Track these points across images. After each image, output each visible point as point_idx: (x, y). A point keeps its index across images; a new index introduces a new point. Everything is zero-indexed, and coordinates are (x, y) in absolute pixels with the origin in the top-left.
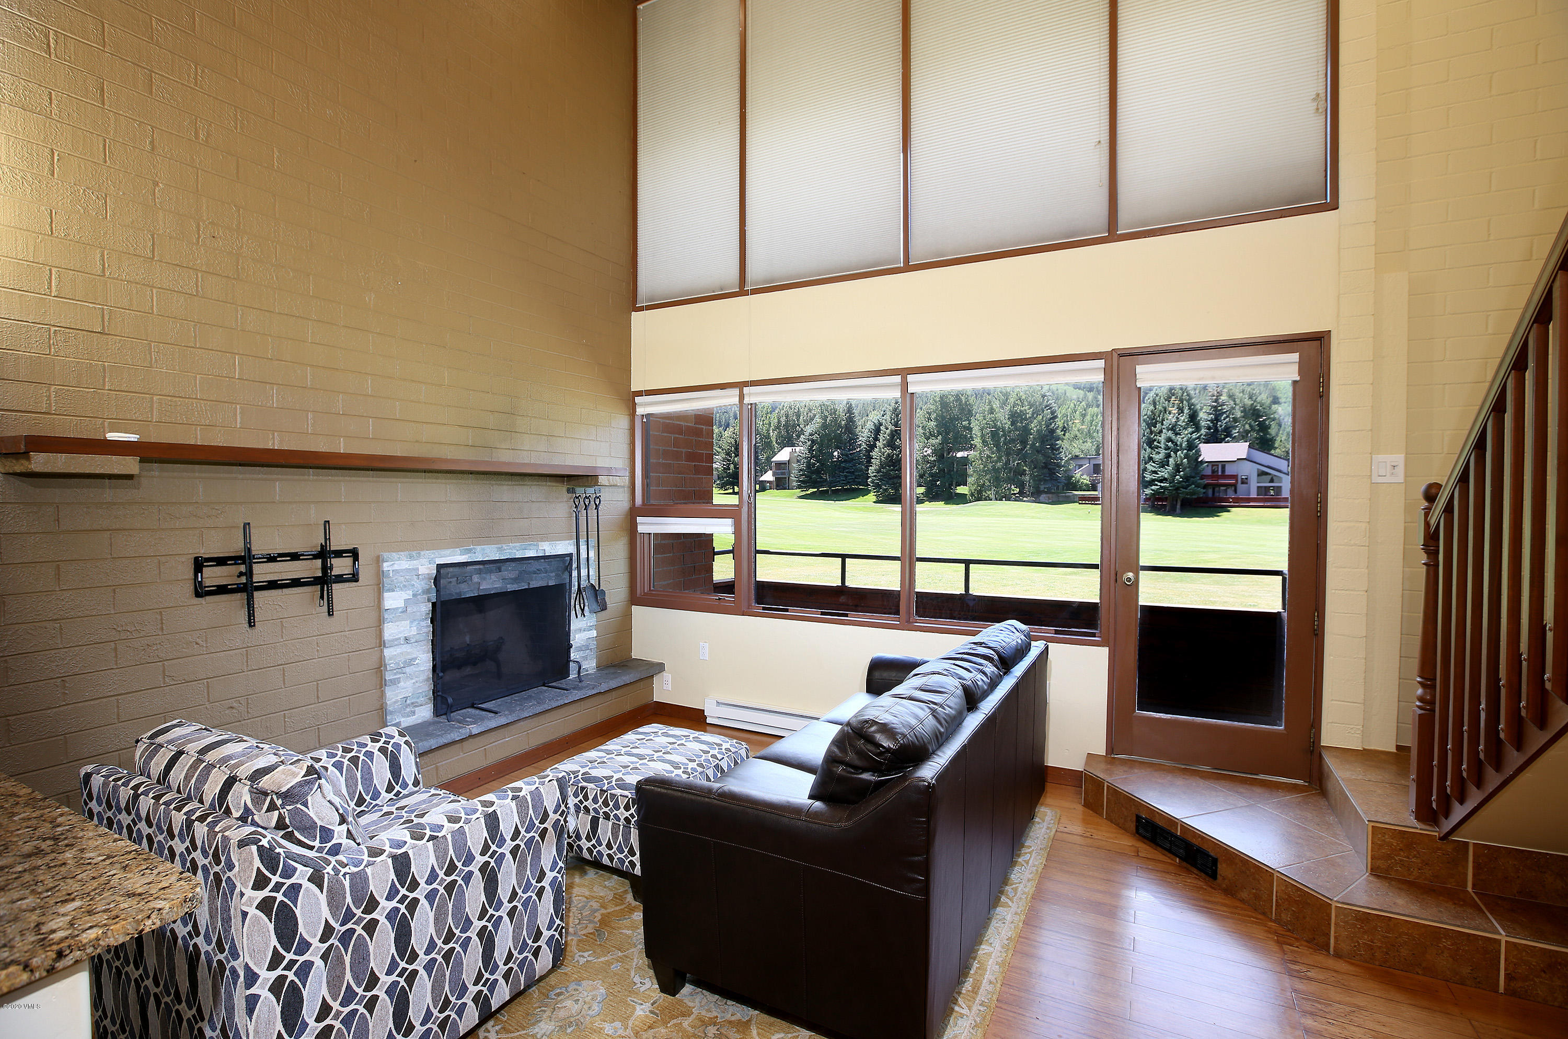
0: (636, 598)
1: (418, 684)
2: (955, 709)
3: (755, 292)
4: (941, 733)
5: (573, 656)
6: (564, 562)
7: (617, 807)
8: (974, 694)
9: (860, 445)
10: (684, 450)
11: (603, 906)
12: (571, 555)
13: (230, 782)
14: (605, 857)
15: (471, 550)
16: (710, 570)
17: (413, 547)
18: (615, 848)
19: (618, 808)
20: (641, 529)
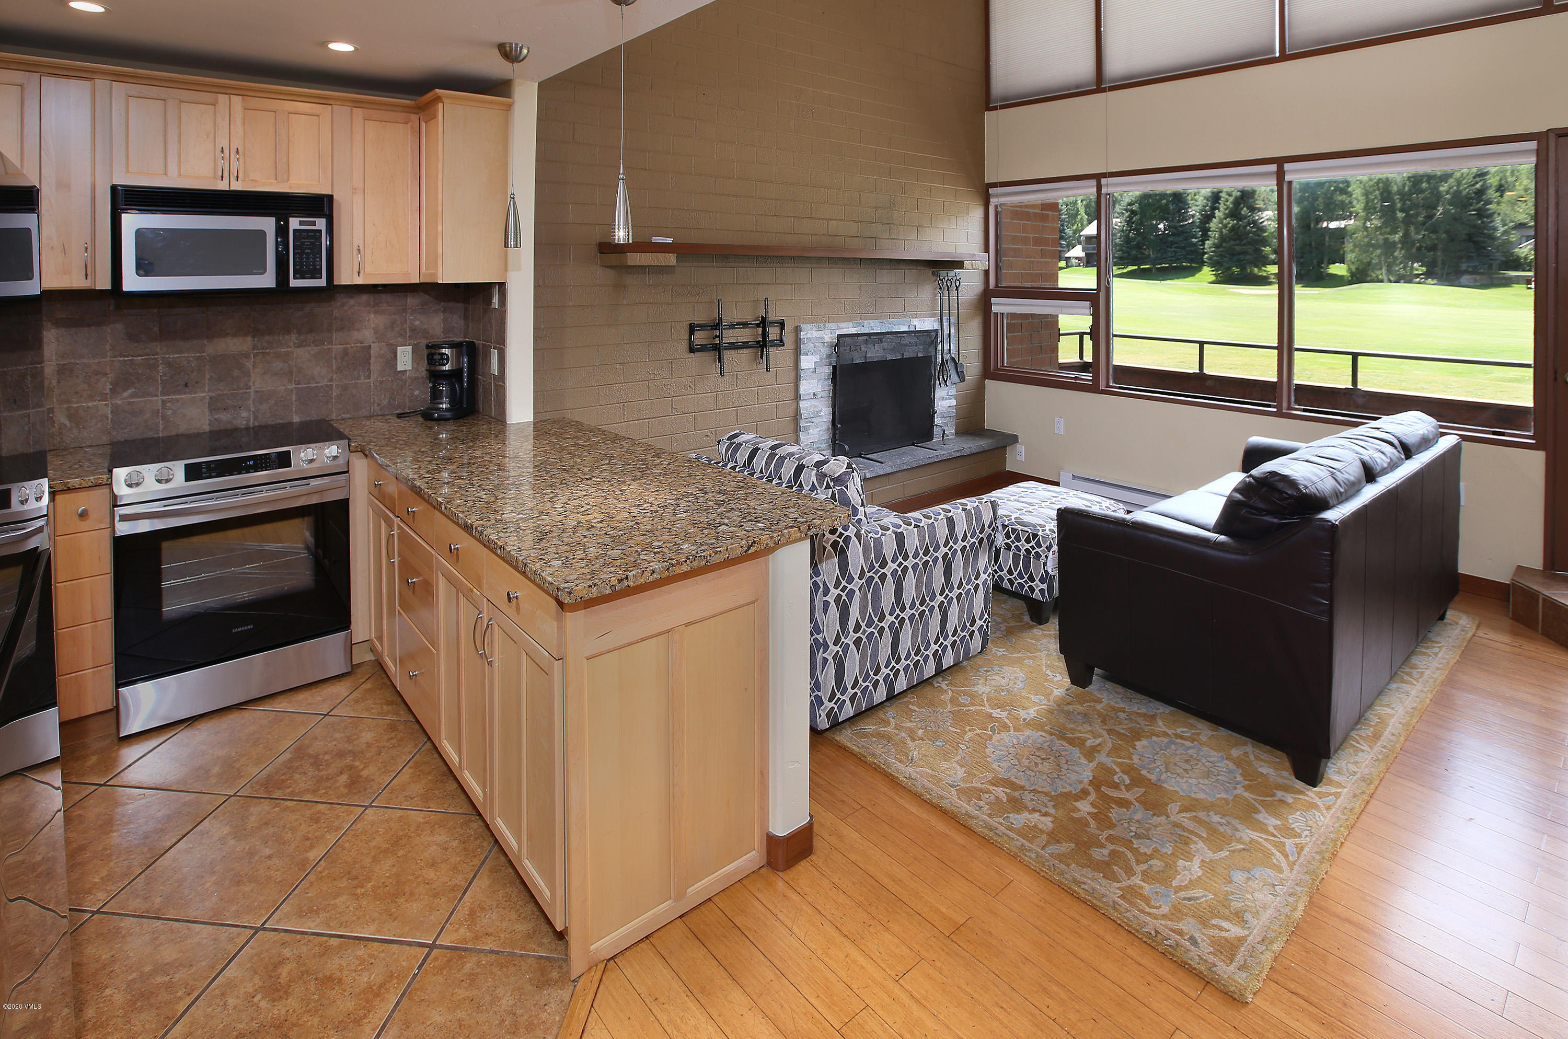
0: (990, 371)
1: (821, 432)
2: (1354, 477)
3: (1112, 89)
4: (1340, 492)
5: (937, 420)
6: (931, 338)
7: (1018, 539)
8: (1373, 468)
9: (1193, 216)
10: (1032, 236)
11: (1005, 621)
12: (936, 331)
13: (800, 469)
14: (1006, 581)
15: (860, 324)
16: (1056, 349)
17: (819, 320)
18: (1015, 574)
19: (1019, 541)
20: (995, 309)
